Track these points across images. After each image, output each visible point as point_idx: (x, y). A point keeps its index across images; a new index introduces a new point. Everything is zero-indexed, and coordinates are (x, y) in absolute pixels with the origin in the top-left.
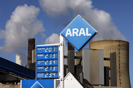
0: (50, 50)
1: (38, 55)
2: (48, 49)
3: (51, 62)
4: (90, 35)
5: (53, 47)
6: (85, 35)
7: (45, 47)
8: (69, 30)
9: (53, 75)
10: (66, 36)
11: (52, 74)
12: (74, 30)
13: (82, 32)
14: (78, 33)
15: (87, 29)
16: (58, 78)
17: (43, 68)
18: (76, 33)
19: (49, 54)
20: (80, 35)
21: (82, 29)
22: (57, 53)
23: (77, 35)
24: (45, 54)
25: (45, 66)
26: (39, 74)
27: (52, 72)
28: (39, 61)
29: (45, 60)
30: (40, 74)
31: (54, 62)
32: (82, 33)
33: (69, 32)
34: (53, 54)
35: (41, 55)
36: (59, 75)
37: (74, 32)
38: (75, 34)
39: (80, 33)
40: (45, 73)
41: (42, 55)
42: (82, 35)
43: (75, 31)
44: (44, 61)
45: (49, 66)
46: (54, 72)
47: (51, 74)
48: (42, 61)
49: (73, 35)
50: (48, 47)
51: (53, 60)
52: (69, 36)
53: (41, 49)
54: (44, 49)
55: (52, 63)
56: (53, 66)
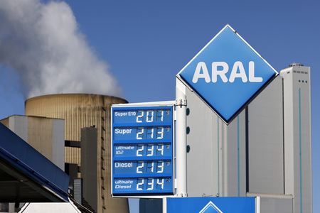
0: (150, 117)
1: (117, 131)
2: (145, 114)
3: (152, 149)
4: (260, 80)
5: (157, 109)
6: (245, 80)
7: (137, 110)
8: (202, 65)
9: (157, 186)
10: (195, 81)
11: (155, 182)
12: (215, 65)
13: (238, 72)
14: (228, 75)
15: (252, 65)
16: (172, 194)
17: (130, 165)
18: (222, 74)
19: (148, 127)
20: (232, 80)
21: (238, 64)
22: (169, 126)
23: (225, 80)
24: (137, 128)
25: (137, 162)
26: (119, 182)
27: (155, 178)
28: (120, 148)
29: (137, 145)
30: (123, 182)
31: (162, 149)
32: (238, 76)
33: (201, 72)
34: (157, 127)
35: (124, 132)
36: (175, 186)
37: (215, 72)
38: (218, 76)
39: (234, 76)
40: (138, 179)
41: (129, 131)
42: (238, 80)
43: (220, 68)
44: (132, 148)
45: (148, 161)
46: (161, 178)
47: (152, 183)
48: (128, 148)
49: (215, 80)
50: (145, 109)
51: (157, 144)
52: (201, 80)
53: (125, 114)
54: (134, 113)
55: (156, 152)
56: (157, 162)
